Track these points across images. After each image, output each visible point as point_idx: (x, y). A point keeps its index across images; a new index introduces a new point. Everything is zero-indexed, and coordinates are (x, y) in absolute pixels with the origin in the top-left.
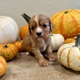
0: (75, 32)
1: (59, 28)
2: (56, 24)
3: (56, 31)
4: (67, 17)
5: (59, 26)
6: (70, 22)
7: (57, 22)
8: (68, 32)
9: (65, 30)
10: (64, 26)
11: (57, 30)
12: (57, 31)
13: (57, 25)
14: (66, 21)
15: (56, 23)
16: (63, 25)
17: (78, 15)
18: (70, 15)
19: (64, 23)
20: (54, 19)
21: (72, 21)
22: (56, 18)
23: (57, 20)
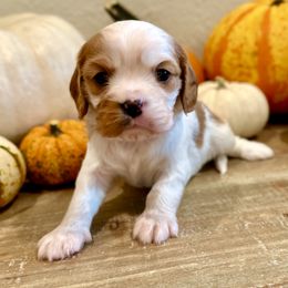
1: (256, 59)
2: (242, 46)
3: (241, 74)
4: (283, 19)
5: (255, 54)
7: (245, 38)
9: (277, 69)
10: (275, 53)
11: (248, 67)
12: (246, 71)
13: (245, 48)
14: (280, 35)
15: (243, 41)
16: (269, 48)
19: (274, 41)
20: (236, 28)
22: (242, 23)
23: (247, 29)
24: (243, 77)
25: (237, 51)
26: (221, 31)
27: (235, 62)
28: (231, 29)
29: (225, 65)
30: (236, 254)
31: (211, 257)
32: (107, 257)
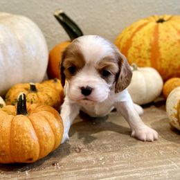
1: (150, 54)
2: (141, 45)
3: (140, 62)
4: (166, 31)
5: (150, 50)
6: (175, 43)
7: (143, 41)
8: (170, 65)
9: (163, 61)
10: (162, 50)
11: (144, 58)
12: (144, 60)
13: (143, 47)
14: (165, 40)
15: (141, 42)
16: (159, 48)
18: (173, 26)
19: (161, 44)
20: (137, 33)
22: (141, 31)
23: (144, 35)
24: (141, 64)
25: (138, 48)
26: (127, 35)
27: (137, 54)
28: (134, 34)
30: (161, 169)
31: (147, 170)
32: (81, 168)
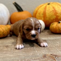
0: (54, 19)
3: (40, 18)
4: (49, 7)
5: (43, 14)
6: (51, 11)
8: (50, 19)
14: (48, 11)
17: (58, 6)
18: (52, 6)
21: (53, 11)
25: (39, 14)
29: (37, 16)
31: (25, 53)
